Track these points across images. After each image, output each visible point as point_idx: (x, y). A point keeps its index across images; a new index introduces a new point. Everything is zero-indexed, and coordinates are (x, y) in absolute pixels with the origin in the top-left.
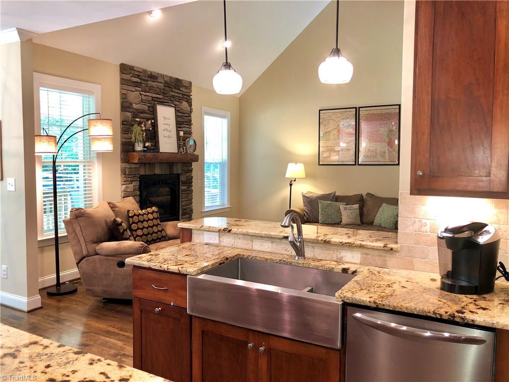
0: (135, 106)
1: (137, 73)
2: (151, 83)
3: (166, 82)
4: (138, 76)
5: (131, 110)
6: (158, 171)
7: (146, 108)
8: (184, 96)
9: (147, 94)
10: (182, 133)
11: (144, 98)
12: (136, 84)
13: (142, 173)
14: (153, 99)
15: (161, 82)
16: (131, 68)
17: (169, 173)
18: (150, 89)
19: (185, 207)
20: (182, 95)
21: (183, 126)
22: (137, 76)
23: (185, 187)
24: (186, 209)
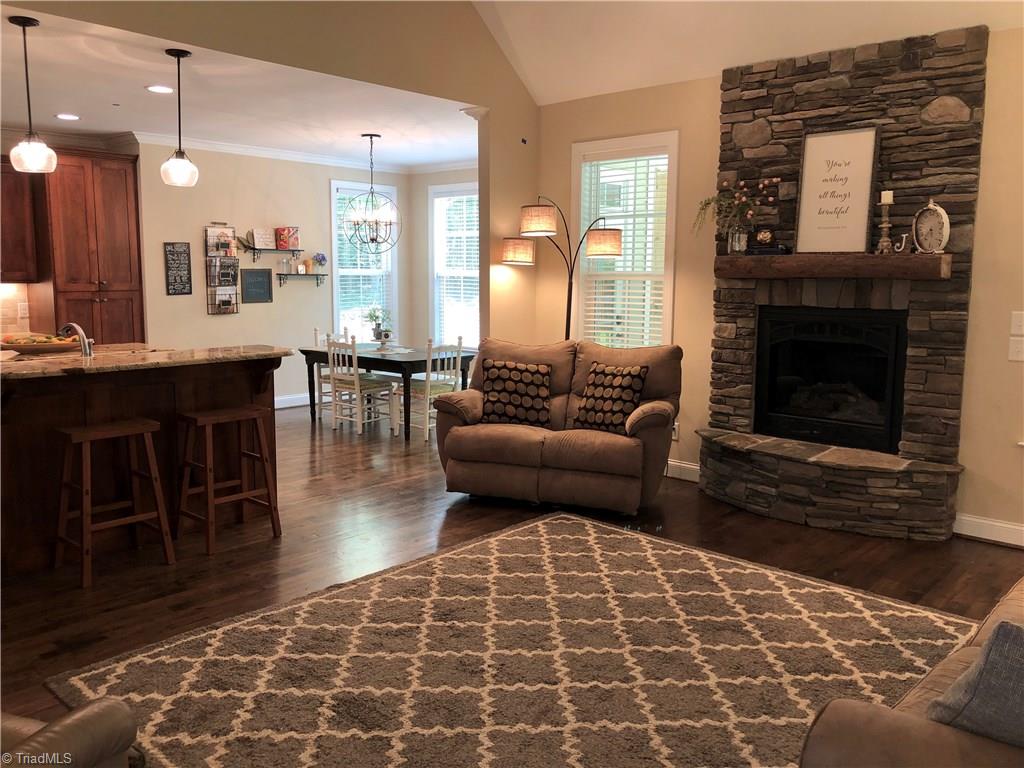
0: (747, 153)
1: (758, 78)
2: (803, 87)
3: (857, 66)
4: (762, 84)
5: (737, 164)
6: (809, 298)
7: (782, 150)
8: (938, 82)
9: (789, 116)
10: (887, 197)
11: (777, 127)
12: (755, 104)
13: (762, 299)
14: (808, 122)
15: (837, 73)
16: (746, 71)
17: (852, 307)
18: (799, 101)
19: (917, 410)
20: (929, 79)
21: (925, 171)
22: (757, 85)
23: (923, 352)
24: (919, 416)
